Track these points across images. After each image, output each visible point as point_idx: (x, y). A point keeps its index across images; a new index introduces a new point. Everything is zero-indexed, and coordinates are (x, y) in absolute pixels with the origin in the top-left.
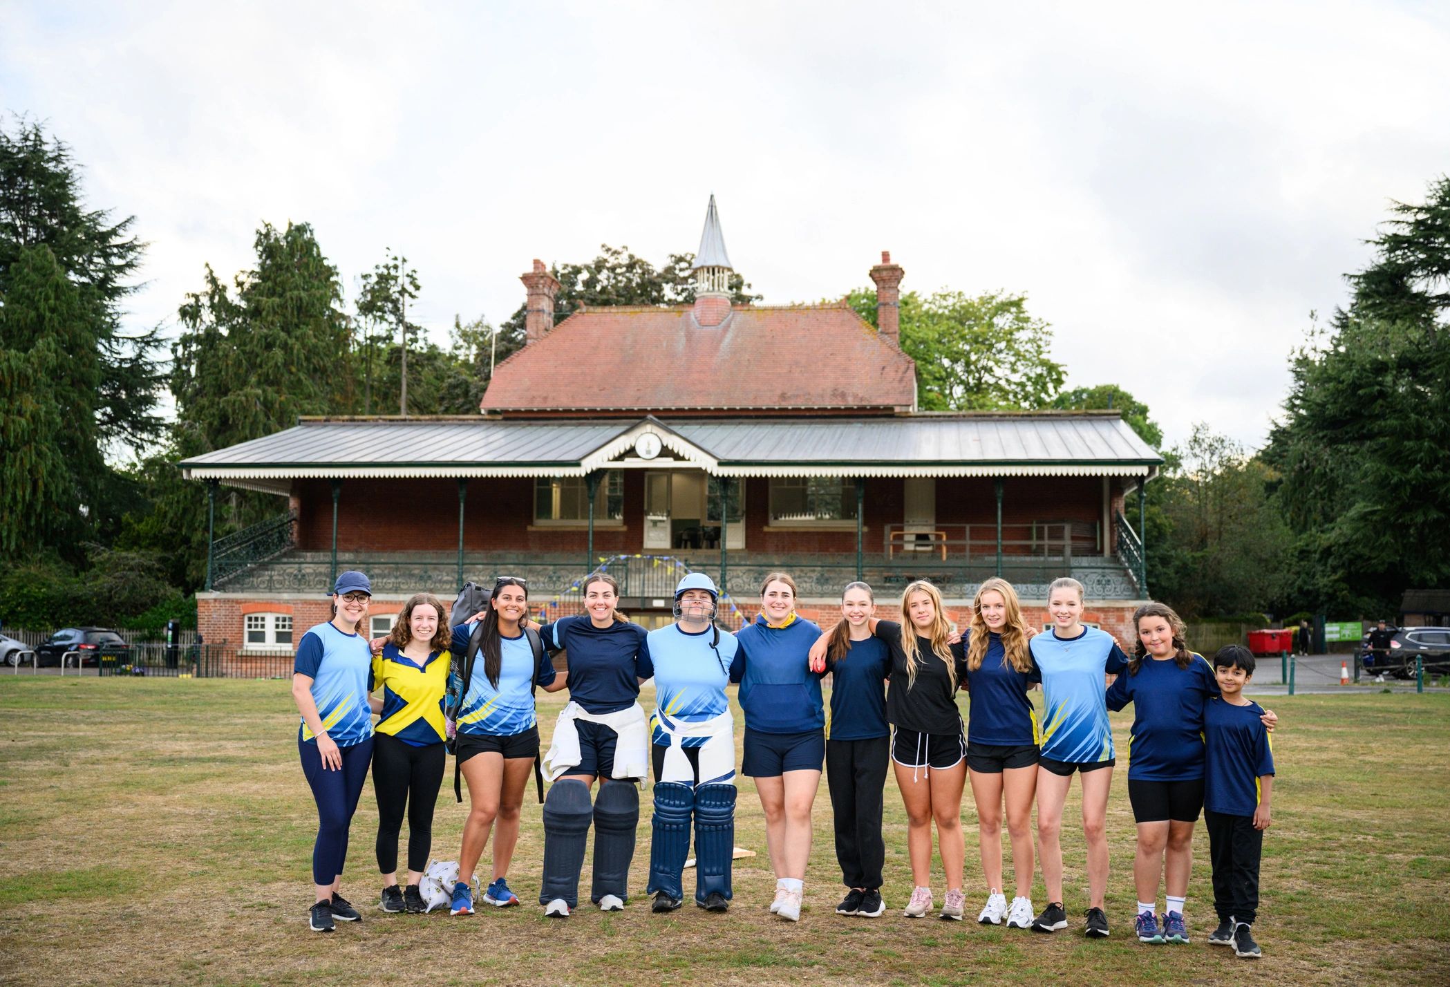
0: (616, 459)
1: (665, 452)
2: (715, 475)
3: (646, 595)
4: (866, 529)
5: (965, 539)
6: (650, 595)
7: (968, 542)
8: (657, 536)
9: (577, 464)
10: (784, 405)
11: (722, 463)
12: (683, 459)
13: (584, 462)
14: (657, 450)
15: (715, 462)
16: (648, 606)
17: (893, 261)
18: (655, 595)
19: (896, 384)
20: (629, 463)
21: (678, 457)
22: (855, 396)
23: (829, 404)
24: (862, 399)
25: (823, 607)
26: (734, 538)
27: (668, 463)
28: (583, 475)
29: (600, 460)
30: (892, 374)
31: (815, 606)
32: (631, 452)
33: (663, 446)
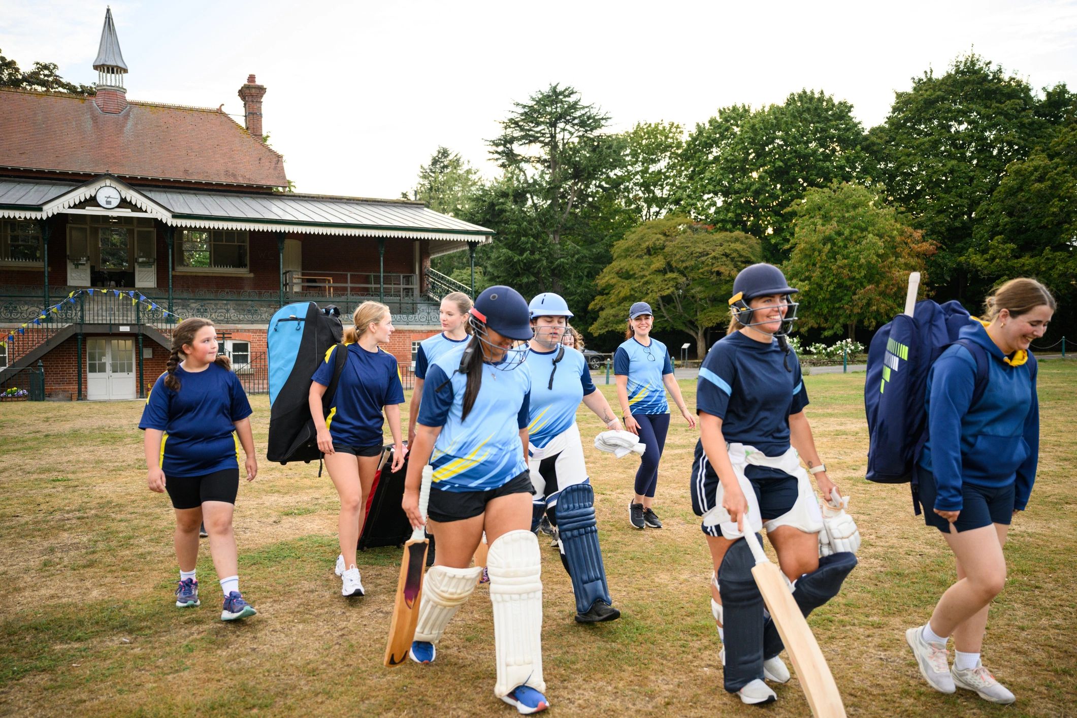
0: (75, 206)
1: (124, 203)
2: (169, 225)
3: (113, 322)
4: (252, 275)
5: (346, 282)
6: (117, 322)
7: (349, 285)
8: (79, 278)
9: (39, 208)
10: (188, 178)
11: (176, 216)
12: (140, 210)
13: (45, 208)
14: (115, 202)
15: (169, 215)
16: (114, 331)
17: (258, 82)
18: (121, 322)
19: (271, 171)
20: (90, 211)
21: (135, 208)
22: (244, 177)
23: (224, 180)
24: (249, 179)
25: (255, 331)
26: (146, 279)
27: (126, 213)
28: (44, 218)
29: (61, 207)
30: (267, 164)
31: (249, 331)
32: (92, 201)
33: (121, 198)
